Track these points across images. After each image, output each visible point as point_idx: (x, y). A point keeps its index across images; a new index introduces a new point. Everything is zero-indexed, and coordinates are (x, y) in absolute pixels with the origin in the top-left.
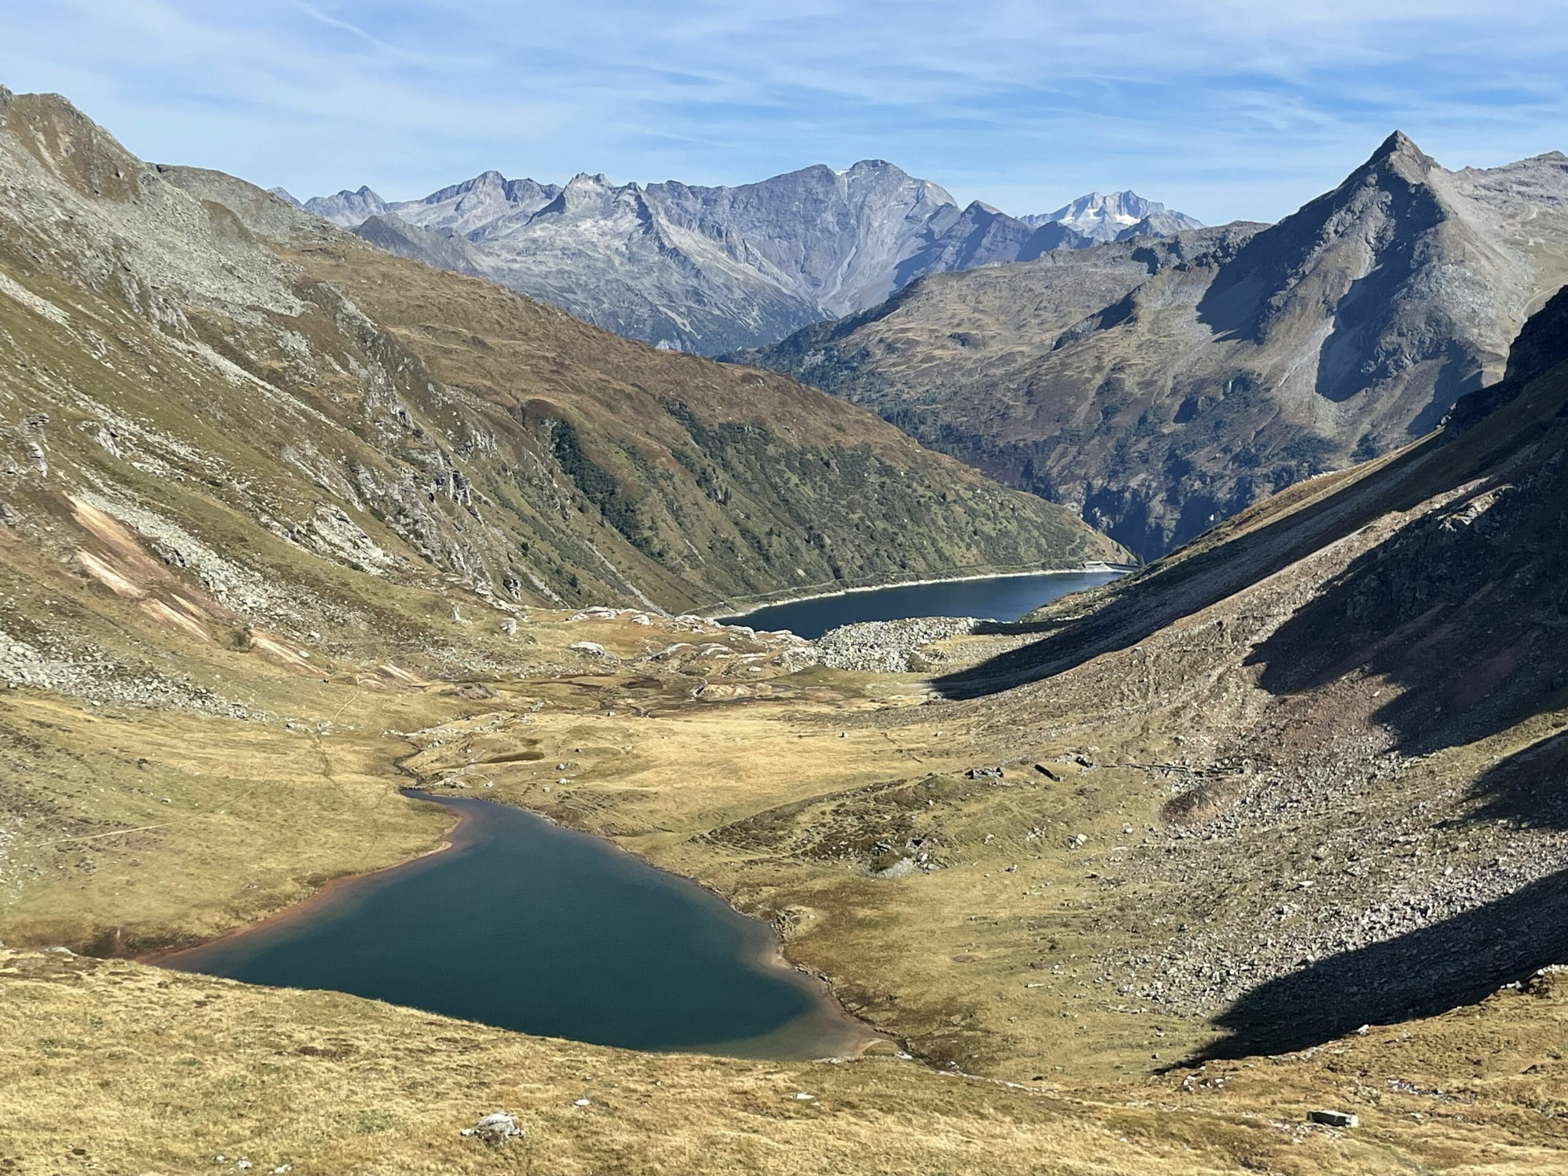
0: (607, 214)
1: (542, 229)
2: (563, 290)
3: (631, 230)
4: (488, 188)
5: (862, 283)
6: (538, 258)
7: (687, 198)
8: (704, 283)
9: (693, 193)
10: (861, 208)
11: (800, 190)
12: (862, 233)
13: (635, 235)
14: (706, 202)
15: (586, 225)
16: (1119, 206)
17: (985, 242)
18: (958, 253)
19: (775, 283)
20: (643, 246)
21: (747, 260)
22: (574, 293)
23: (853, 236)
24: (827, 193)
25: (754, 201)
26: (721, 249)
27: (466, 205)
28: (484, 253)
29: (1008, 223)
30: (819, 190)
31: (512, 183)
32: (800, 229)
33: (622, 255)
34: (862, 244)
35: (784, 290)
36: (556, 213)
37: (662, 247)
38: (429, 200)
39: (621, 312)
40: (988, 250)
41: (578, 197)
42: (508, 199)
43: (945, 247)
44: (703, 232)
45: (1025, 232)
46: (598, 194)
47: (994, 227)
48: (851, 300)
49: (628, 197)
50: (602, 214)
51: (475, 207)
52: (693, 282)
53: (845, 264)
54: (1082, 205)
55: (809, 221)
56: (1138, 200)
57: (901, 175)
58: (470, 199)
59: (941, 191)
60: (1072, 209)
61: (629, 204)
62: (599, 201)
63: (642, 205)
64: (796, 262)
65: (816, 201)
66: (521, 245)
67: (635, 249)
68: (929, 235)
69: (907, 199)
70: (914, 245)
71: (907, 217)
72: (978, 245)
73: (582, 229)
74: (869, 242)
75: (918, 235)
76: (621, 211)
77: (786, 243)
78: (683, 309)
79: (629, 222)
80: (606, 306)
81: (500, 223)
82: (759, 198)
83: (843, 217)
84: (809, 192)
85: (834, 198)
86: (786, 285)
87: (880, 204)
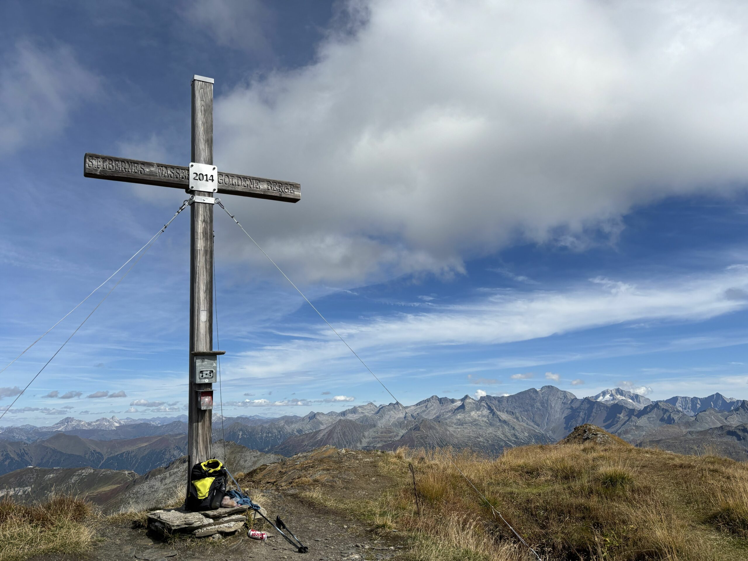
0: (478, 409)
1: (460, 415)
2: (476, 437)
3: (487, 414)
4: (434, 401)
5: (553, 425)
6: (465, 427)
7: (493, 401)
8: (516, 432)
9: (494, 399)
10: (548, 401)
11: (528, 396)
12: (549, 408)
13: (489, 416)
14: (499, 401)
15: (473, 413)
16: (616, 393)
17: (594, 410)
18: (585, 414)
19: (532, 428)
20: (493, 420)
21: (522, 421)
22: (479, 438)
23: (547, 410)
24: (536, 397)
25: (514, 400)
26: (514, 418)
27: (428, 406)
28: (448, 426)
29: (600, 404)
30: (534, 396)
31: (441, 399)
32: (530, 408)
33: (487, 423)
34: (550, 412)
35: (536, 431)
36: (462, 410)
37: (500, 420)
38: (417, 405)
39: (496, 444)
40: (596, 413)
41: (468, 404)
42: (440, 403)
43: (580, 412)
44: (507, 413)
45: (607, 407)
46: (474, 403)
47: (595, 406)
48: (551, 431)
49: (483, 404)
50: (476, 409)
51: (431, 407)
52: (513, 431)
53: (546, 419)
54: (604, 393)
55: (532, 406)
56: (622, 391)
57: (558, 390)
58: (430, 404)
59: (571, 394)
60: (602, 394)
61: (484, 406)
62: (474, 405)
63: (489, 406)
64: (531, 419)
65: (534, 399)
66: (455, 421)
67: (491, 421)
68: (572, 408)
69: (561, 397)
70: (567, 412)
71: (562, 403)
72: (592, 412)
73: (472, 415)
74: (552, 412)
75: (568, 408)
76: (482, 408)
77: (526, 413)
78: (513, 441)
79: (486, 412)
80: (490, 442)
81: (445, 413)
82: (515, 399)
83: (542, 404)
84: (531, 397)
85: (539, 398)
86: (536, 429)
87: (553, 399)
